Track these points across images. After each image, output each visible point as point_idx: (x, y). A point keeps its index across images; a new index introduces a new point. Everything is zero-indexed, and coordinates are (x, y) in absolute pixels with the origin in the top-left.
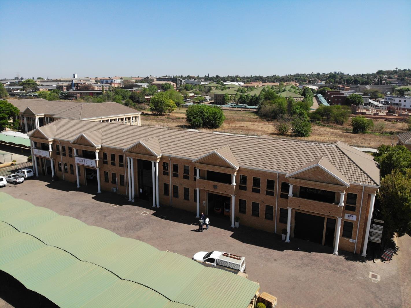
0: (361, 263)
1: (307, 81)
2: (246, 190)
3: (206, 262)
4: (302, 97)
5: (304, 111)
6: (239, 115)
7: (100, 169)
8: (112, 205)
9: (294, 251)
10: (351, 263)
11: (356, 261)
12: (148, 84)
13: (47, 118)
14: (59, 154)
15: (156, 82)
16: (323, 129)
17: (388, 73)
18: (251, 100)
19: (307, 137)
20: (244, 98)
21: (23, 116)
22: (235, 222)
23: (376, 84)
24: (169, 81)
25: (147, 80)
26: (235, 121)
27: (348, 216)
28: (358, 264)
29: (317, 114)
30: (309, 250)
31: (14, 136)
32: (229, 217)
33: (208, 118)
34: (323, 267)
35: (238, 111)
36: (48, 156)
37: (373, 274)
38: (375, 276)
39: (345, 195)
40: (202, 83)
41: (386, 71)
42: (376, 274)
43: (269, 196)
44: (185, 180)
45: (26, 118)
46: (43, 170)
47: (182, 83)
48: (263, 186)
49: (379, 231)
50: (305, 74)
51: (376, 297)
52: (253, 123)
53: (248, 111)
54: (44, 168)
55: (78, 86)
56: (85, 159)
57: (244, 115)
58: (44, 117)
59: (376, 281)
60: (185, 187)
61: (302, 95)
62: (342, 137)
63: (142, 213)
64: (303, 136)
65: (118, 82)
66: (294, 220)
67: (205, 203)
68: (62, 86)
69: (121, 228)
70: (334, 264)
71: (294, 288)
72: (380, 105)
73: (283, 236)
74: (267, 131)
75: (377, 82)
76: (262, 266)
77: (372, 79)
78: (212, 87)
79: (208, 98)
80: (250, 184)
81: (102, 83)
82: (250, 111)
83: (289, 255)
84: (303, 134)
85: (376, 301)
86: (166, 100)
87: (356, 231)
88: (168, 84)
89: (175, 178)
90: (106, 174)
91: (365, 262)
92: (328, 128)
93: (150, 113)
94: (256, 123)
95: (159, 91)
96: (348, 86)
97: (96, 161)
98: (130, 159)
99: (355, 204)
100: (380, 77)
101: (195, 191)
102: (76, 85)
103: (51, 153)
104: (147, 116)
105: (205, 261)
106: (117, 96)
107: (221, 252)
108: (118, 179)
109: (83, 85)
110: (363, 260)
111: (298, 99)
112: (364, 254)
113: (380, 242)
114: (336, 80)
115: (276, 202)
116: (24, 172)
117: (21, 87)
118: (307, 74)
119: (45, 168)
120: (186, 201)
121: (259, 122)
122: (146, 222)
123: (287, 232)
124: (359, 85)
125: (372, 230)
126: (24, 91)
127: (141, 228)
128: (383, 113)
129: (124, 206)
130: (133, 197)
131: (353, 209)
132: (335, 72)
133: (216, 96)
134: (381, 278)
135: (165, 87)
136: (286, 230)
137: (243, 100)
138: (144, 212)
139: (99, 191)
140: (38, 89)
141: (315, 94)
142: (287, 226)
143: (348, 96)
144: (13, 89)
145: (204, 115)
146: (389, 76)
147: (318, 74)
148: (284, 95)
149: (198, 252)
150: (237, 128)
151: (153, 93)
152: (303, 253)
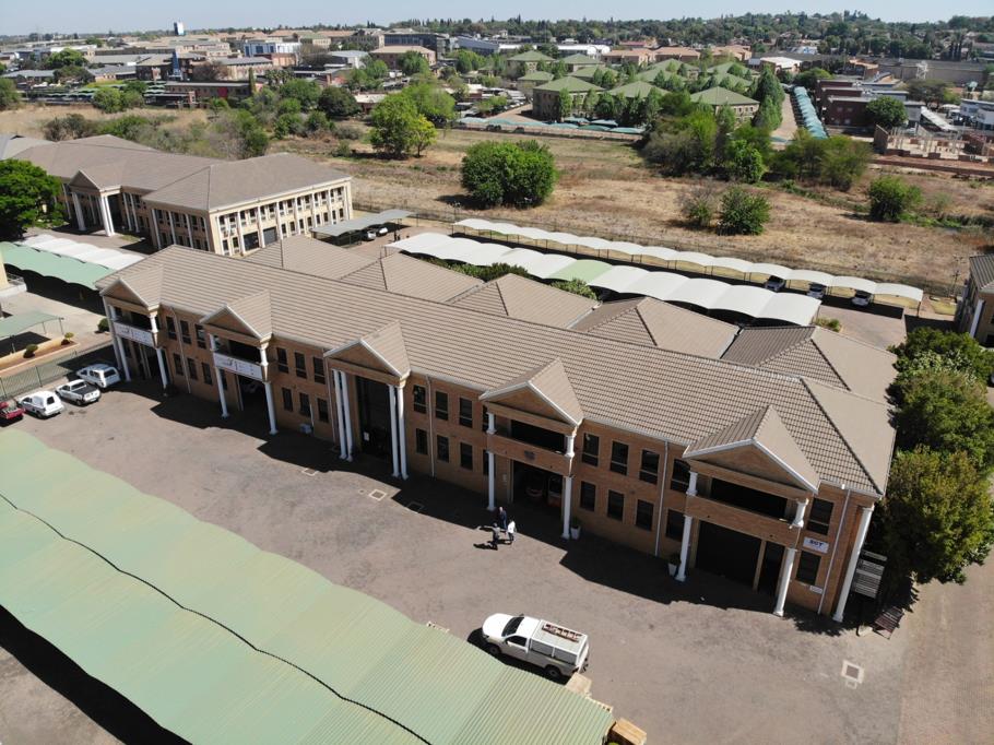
0: (829, 638)
1: (774, 41)
2: (596, 465)
3: (509, 643)
4: (755, 104)
5: (757, 154)
6: (594, 155)
7: (272, 385)
8: (304, 470)
9: (692, 605)
10: (809, 636)
11: (820, 633)
12: (364, 54)
13: (128, 196)
14: (174, 337)
15: (383, 49)
16: (798, 204)
17: (978, 24)
18: (627, 110)
19: (757, 234)
20: (610, 103)
21: (69, 190)
22: (572, 530)
23: (945, 57)
24: (417, 43)
25: (359, 38)
26: (583, 177)
27: (812, 542)
28: (822, 639)
29: (787, 161)
30: (724, 603)
31: (57, 251)
32: (557, 510)
33: (516, 180)
34: (748, 647)
35: (593, 142)
36: (150, 342)
37: (852, 665)
38: (853, 672)
39: (807, 507)
40: (503, 47)
41: (974, 19)
42: (857, 667)
43: (647, 483)
44: (462, 427)
45: (78, 195)
46: (141, 366)
47: (451, 47)
48: (634, 462)
49: (875, 574)
50: (769, 15)
51: (848, 724)
52: (628, 184)
53: (618, 140)
54: (143, 361)
55: (188, 66)
56: (238, 361)
57: (607, 155)
58: (121, 194)
59: (853, 684)
60: (464, 442)
61: (753, 98)
62: (842, 234)
63: (370, 495)
64: (748, 232)
65: (286, 52)
66: (696, 536)
67: (507, 479)
68: (150, 67)
69: (328, 538)
70: (771, 639)
71: (683, 699)
72: (947, 126)
73: (672, 568)
74: (662, 214)
75: (948, 50)
76: (623, 642)
77: (937, 41)
78: (528, 64)
79: (516, 95)
80: (605, 455)
81: (248, 55)
82: (622, 140)
83: (680, 615)
84: (748, 227)
85: (846, 735)
86: (410, 117)
87: (826, 572)
88: (415, 53)
89: (441, 420)
90: (287, 394)
91: (839, 635)
92: (811, 201)
93: (370, 149)
94: (637, 185)
95: (392, 74)
96: (874, 63)
97: (262, 368)
98: (340, 374)
99: (828, 522)
100: (958, 35)
101: (486, 457)
102: (184, 63)
103: (156, 336)
104: (364, 160)
105: (506, 640)
106: (287, 101)
107: (539, 619)
108: (313, 408)
109: (202, 63)
110: (833, 629)
111: (744, 110)
112: (839, 616)
113: (874, 596)
114: (846, 41)
115: (660, 496)
116: (97, 375)
117: (50, 73)
118: (773, 15)
119: (145, 362)
120: (465, 470)
121: (645, 180)
122: (381, 520)
123: (680, 562)
124: (901, 60)
125: (859, 571)
126: (59, 85)
127: (372, 538)
128: (951, 153)
129: (330, 472)
130: (350, 452)
131: (823, 531)
132: (847, 13)
133: (539, 97)
134: (867, 675)
135: (406, 65)
136: (679, 556)
137: (606, 108)
138: (376, 490)
139: (273, 431)
140: (92, 78)
141: (790, 86)
142: (681, 546)
143: (869, 100)
144: (29, 78)
145: (506, 173)
146: (980, 33)
147: (802, 17)
148: (709, 97)
149: (492, 614)
150: (588, 205)
151: (378, 84)
152: (709, 610)
